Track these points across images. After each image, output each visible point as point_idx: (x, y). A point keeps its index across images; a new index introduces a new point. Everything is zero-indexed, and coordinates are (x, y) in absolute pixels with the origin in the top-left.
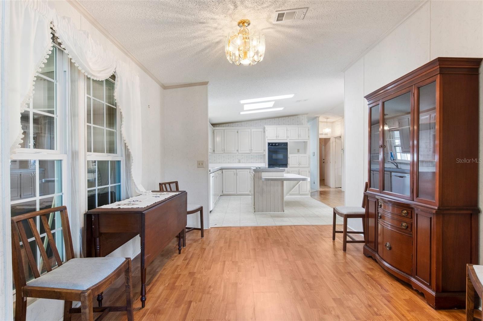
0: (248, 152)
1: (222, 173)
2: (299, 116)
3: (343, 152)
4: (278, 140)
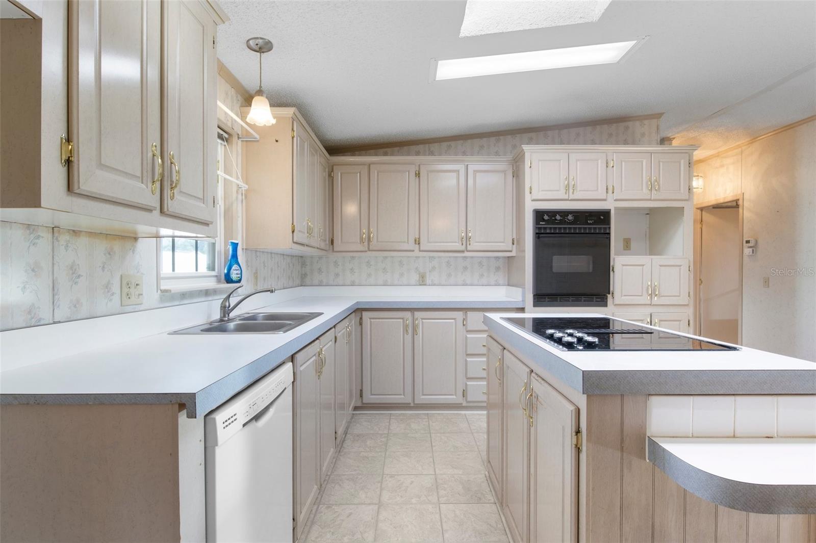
0: (458, 246)
1: (361, 324)
2: (630, 124)
3: (753, 250)
4: (571, 200)
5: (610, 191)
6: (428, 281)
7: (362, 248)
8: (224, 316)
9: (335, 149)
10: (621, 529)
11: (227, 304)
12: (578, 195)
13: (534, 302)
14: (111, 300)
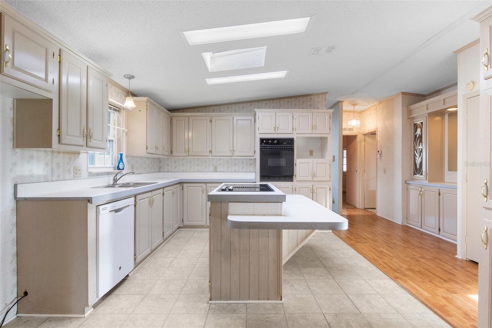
0: (229, 154)
1: (183, 189)
2: (312, 97)
3: (380, 156)
4: (277, 134)
5: (294, 129)
6: (218, 170)
7: (185, 155)
8: (115, 183)
9: (173, 110)
10: (221, 242)
11: (116, 178)
12: (279, 131)
13: (260, 179)
14: (70, 175)
